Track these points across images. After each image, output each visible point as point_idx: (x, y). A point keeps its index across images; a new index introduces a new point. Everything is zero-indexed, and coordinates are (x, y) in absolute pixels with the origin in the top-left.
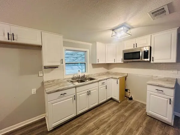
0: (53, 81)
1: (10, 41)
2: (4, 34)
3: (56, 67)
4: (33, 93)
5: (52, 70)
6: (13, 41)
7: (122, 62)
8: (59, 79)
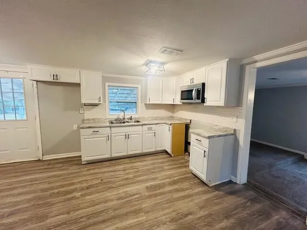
0: (93, 120)
1: (55, 81)
2: (51, 75)
3: (96, 105)
4: (74, 129)
5: (93, 108)
6: (57, 81)
7: (181, 103)
8: (100, 119)
